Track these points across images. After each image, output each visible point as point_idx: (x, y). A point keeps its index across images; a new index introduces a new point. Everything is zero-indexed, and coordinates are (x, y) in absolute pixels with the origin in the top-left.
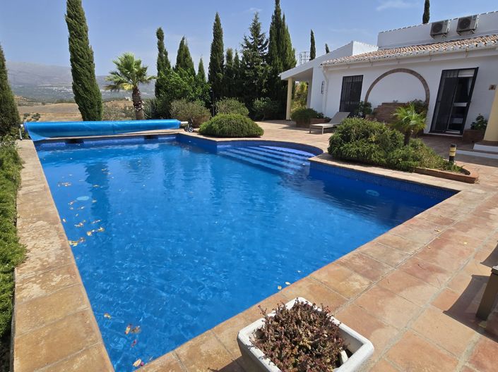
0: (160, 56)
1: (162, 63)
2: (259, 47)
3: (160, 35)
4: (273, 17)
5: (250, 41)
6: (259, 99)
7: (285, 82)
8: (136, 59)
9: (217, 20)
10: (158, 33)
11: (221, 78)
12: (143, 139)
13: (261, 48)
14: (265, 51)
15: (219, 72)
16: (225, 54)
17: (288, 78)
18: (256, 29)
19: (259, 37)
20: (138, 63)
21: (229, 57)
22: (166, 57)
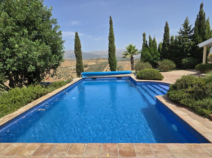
0: (144, 43)
2: (188, 32)
5: (183, 30)
6: (185, 59)
7: (202, 49)
9: (167, 24)
10: (143, 35)
11: (167, 49)
12: (116, 78)
14: (192, 34)
15: (166, 47)
16: (170, 38)
17: (204, 46)
18: (186, 25)
19: (188, 27)
20: (134, 47)
21: (172, 39)
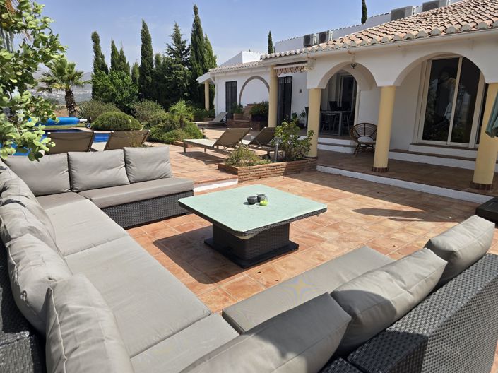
0: (96, 60)
1: (99, 66)
2: (183, 52)
3: (95, 38)
4: (194, 26)
5: (174, 47)
7: (203, 86)
8: (69, 62)
9: (145, 27)
10: (92, 37)
11: (150, 81)
13: (185, 53)
14: (188, 57)
15: (148, 75)
16: (154, 58)
17: (204, 82)
18: (177, 38)
19: (182, 43)
20: (72, 66)
21: (158, 62)
22: (103, 60)
